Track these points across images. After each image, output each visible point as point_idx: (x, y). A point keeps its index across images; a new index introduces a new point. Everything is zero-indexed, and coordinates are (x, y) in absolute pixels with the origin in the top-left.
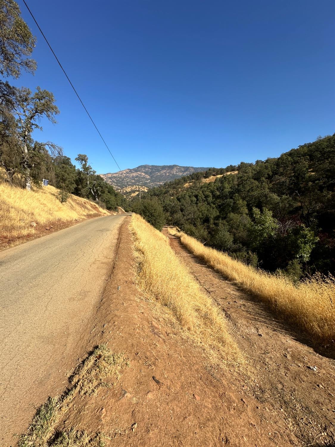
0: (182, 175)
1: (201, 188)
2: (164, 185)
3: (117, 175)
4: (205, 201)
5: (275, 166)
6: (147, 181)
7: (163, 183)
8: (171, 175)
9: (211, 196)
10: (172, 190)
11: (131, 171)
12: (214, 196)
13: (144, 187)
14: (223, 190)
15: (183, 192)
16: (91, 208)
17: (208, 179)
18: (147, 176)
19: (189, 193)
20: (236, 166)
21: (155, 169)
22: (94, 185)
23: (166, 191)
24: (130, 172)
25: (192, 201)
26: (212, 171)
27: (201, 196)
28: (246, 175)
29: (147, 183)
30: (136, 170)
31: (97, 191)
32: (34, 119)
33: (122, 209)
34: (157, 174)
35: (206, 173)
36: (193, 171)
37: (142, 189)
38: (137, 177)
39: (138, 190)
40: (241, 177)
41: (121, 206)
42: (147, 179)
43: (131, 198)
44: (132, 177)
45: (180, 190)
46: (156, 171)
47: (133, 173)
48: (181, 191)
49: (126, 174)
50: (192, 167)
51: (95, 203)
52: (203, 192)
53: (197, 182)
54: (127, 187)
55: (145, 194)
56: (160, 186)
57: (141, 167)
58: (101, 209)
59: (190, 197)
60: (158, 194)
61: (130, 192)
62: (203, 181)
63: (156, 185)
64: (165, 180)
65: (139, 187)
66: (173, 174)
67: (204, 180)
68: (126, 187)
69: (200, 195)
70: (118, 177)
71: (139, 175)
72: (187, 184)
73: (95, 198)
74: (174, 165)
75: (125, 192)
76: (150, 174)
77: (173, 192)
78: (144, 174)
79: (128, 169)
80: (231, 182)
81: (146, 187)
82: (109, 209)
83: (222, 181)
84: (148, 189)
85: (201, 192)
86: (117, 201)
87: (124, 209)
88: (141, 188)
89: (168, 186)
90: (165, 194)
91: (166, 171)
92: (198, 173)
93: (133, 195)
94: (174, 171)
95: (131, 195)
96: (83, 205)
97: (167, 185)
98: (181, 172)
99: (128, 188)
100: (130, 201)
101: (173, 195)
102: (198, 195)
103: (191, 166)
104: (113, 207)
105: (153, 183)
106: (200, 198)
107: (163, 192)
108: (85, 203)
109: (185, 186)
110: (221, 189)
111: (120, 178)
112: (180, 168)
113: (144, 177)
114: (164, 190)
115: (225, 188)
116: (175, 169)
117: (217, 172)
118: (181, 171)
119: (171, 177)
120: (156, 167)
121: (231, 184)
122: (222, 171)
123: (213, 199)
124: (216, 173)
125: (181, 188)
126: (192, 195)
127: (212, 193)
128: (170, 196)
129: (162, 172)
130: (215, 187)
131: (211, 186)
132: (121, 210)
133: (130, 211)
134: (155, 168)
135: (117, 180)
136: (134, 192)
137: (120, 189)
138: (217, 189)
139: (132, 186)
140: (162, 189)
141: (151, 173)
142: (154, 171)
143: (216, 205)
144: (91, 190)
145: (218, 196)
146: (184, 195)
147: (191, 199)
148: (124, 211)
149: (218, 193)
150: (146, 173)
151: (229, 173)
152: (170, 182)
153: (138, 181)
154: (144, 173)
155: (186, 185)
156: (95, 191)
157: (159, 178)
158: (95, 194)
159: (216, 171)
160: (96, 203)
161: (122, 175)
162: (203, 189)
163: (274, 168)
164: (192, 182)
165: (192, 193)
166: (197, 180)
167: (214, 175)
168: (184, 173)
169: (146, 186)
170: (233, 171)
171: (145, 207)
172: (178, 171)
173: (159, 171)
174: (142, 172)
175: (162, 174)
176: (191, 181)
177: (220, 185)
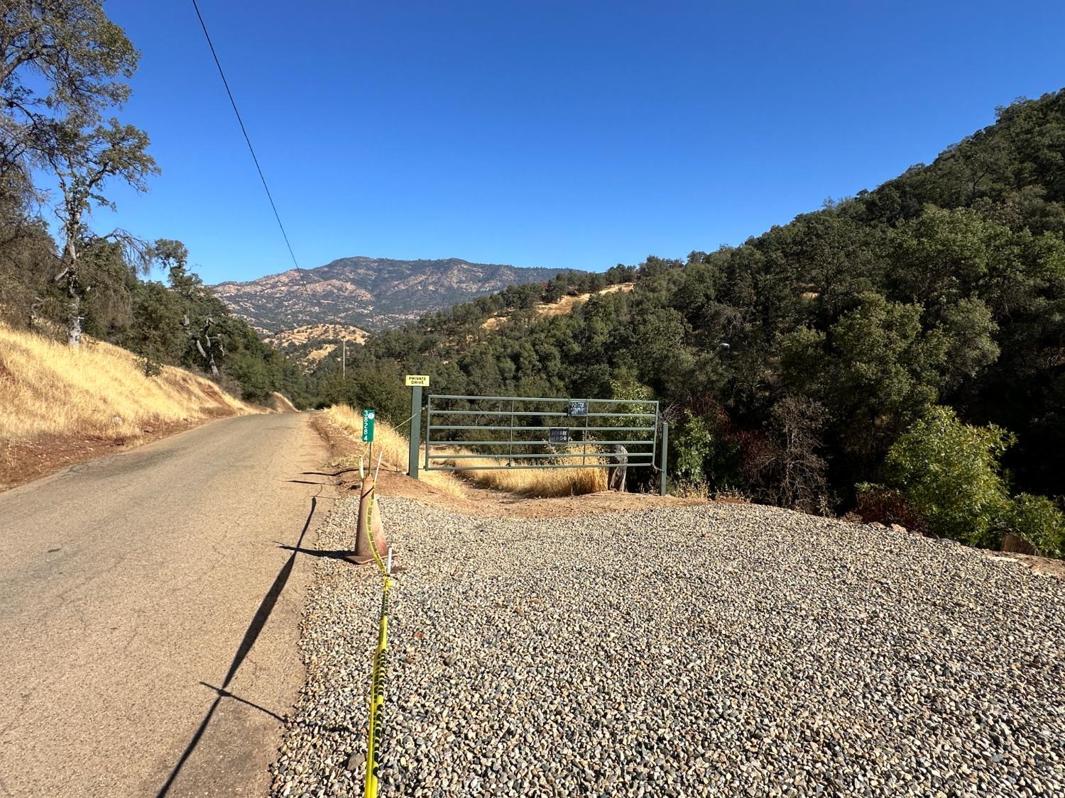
0: (478, 292)
1: (532, 332)
2: (420, 321)
3: (259, 288)
4: (540, 370)
5: (724, 275)
6: (364, 308)
7: (417, 314)
8: (442, 291)
9: (558, 355)
10: (444, 338)
11: (306, 276)
12: (566, 356)
13: (352, 328)
14: (589, 339)
15: (479, 344)
16: (201, 394)
17: (553, 306)
18: (363, 291)
19: (496, 349)
20: (635, 267)
21: (389, 272)
22: (207, 327)
23: (426, 342)
24: (302, 278)
25: (502, 371)
26: (566, 282)
27: (528, 356)
28: (651, 297)
29: (361, 315)
30: (325, 273)
31: (215, 345)
32: (97, 185)
33: (286, 400)
34: (397, 286)
35: (549, 286)
36: (510, 277)
37: (345, 336)
38: (327, 295)
39: (331, 338)
40: (639, 303)
41: (283, 390)
42: (363, 304)
43: (308, 366)
44: (313, 295)
45: (469, 338)
46: (393, 279)
47: (316, 282)
48: (474, 341)
49: (291, 287)
50: (507, 266)
51: (209, 379)
52: (534, 345)
53: (522, 313)
54: (295, 331)
55: (358, 352)
56: (407, 329)
57: (342, 263)
58: (228, 398)
59: (498, 358)
60: (400, 353)
61: (304, 346)
62: (541, 311)
63: (394, 321)
64: (423, 307)
65: (335, 329)
66: (450, 288)
67: (543, 309)
68: (292, 328)
69: (526, 354)
70: (262, 297)
71: (336, 291)
72: (492, 320)
73: (210, 367)
74: (450, 260)
75: (286, 344)
76: (374, 286)
77: (448, 344)
78: (353, 287)
79: (298, 270)
80: (613, 316)
81: (362, 329)
82: (248, 397)
83: (589, 311)
84: (368, 337)
85: (528, 346)
86: (273, 376)
87: (293, 401)
88: (343, 334)
89: (433, 326)
90: (421, 350)
91: (427, 278)
92: (524, 287)
93: (316, 354)
94: (453, 278)
95: (310, 357)
96: (180, 384)
97: (431, 324)
98: (474, 283)
99: (298, 332)
100: (308, 375)
101: (447, 354)
102: (520, 353)
103: (505, 264)
104: (258, 392)
105: (384, 315)
106: (527, 363)
107: (417, 346)
108: (184, 380)
109: (485, 325)
110: (584, 336)
111: (270, 297)
112: (472, 271)
113: (354, 297)
114: (419, 340)
115: (594, 333)
116: (456, 272)
117: (580, 285)
118: (475, 279)
119: (444, 297)
120: (393, 263)
121: (612, 322)
122: (596, 282)
123: (562, 363)
124: (577, 287)
125: (473, 334)
126: (505, 353)
127: (561, 347)
128: (439, 358)
129: (413, 281)
130: (569, 332)
131: (557, 327)
132: (283, 402)
133: (310, 405)
134: (389, 270)
135: (256, 307)
136: (318, 344)
137: (268, 337)
138: (575, 337)
139: (313, 324)
140: (413, 334)
141: (375, 284)
142: (387, 276)
143: (567, 380)
144: (196, 343)
145: (577, 354)
146: (481, 353)
147: (501, 365)
148: (291, 404)
149: (577, 348)
150: (359, 283)
151: (614, 289)
152: (439, 315)
153: (329, 308)
154: (353, 282)
155: (490, 323)
156: (209, 344)
157: (406, 301)
158: (208, 355)
159: (578, 283)
160: (212, 380)
161: (274, 290)
162: (535, 336)
163: (720, 279)
164: (508, 313)
165: (505, 347)
166: (521, 308)
167: (572, 294)
168: (484, 284)
169: (360, 326)
170: (626, 281)
171: (363, 387)
172: (464, 278)
173: (402, 277)
174: (347, 282)
175: (412, 287)
176: (504, 311)
177: (583, 324)
